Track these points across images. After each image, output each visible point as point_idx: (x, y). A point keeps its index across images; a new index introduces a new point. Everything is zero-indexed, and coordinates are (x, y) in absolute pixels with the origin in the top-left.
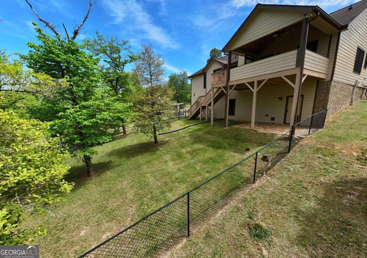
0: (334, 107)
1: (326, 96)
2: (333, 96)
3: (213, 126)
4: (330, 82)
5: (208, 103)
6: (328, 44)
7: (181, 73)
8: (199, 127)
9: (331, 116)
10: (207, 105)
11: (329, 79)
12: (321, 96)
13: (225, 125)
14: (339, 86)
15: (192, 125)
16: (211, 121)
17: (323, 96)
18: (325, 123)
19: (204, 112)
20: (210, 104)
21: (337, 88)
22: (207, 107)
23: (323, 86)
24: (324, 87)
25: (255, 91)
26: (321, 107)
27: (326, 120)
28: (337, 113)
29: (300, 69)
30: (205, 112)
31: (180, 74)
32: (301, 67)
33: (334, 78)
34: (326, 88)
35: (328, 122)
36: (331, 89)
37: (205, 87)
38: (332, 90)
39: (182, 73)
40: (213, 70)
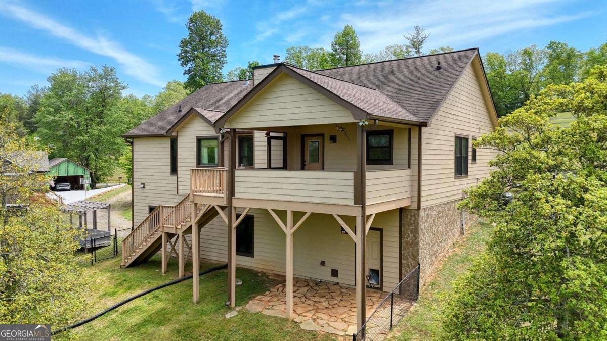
0: (433, 252)
1: (414, 236)
2: (426, 234)
3: (198, 302)
4: (417, 212)
5: (185, 228)
6: (407, 142)
7: (95, 70)
8: (160, 305)
9: (428, 272)
10: (180, 233)
11: (415, 206)
12: (409, 236)
13: (228, 303)
14: (435, 213)
15: (139, 292)
16: (191, 277)
17: (411, 236)
18: (420, 290)
19: (173, 246)
20: (189, 230)
21: (432, 217)
22: (183, 236)
23: (409, 217)
24: (410, 220)
25: (289, 230)
26: (410, 257)
27: (421, 282)
28: (439, 259)
29: (360, 209)
30: (176, 248)
31: (92, 74)
32: (362, 207)
33: (423, 205)
34: (414, 221)
35: (425, 285)
36: (421, 223)
37: (174, 170)
38: (423, 225)
39: (100, 71)
40: (197, 137)
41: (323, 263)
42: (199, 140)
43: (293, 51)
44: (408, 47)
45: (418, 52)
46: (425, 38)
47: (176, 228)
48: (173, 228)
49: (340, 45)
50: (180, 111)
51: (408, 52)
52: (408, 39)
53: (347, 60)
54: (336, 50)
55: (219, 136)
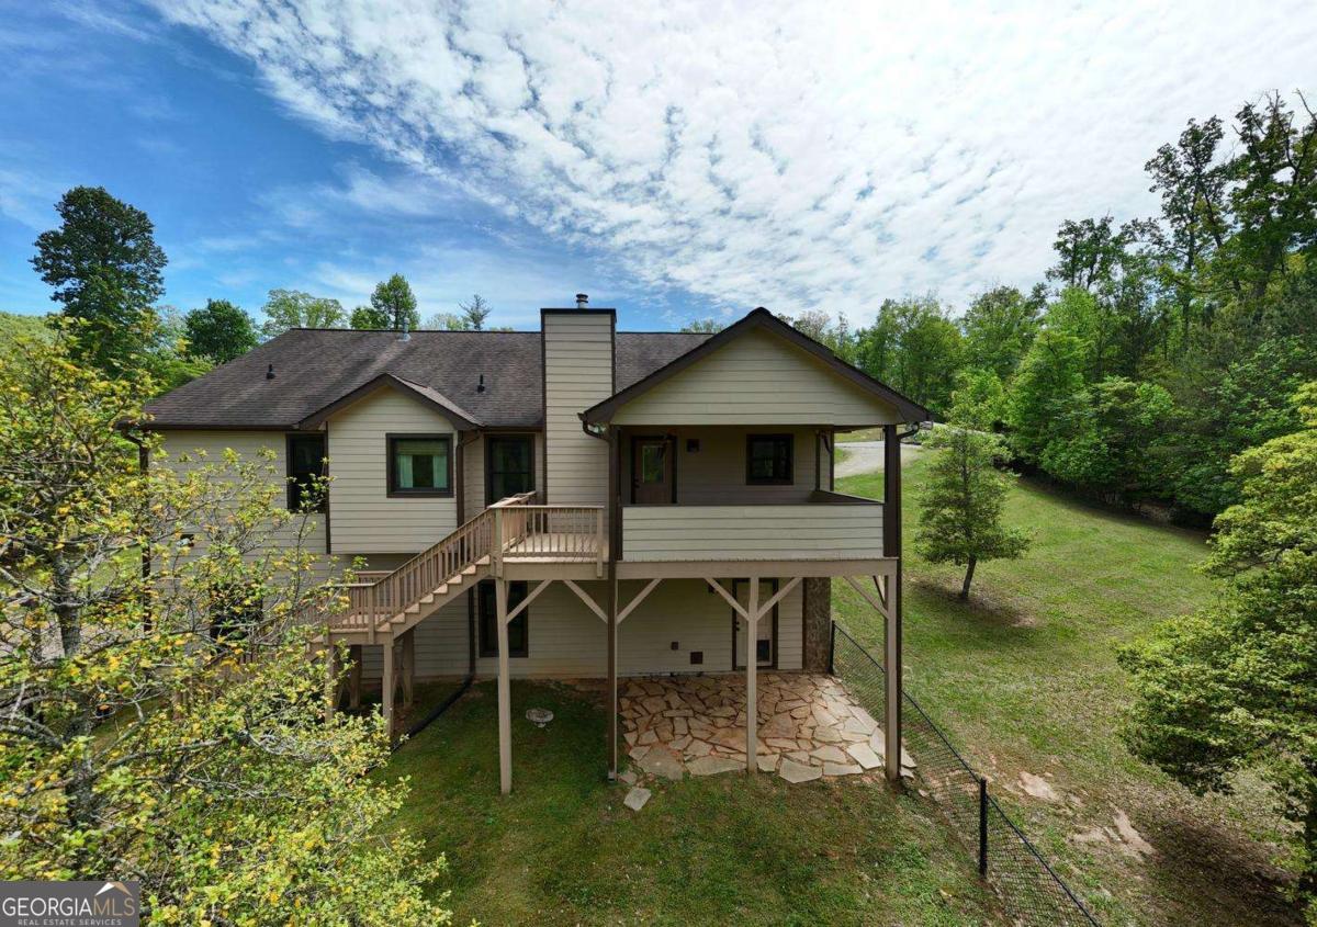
3: (512, 790)
5: (401, 630)
26: (818, 614)
29: (895, 563)
32: (898, 559)
40: (387, 434)
41: (675, 646)
42: (394, 442)
43: (280, 296)
44: (465, 319)
45: (478, 326)
46: (488, 311)
47: (376, 633)
48: (367, 633)
49: (386, 301)
50: (270, 377)
51: (467, 325)
52: (465, 309)
53: (396, 323)
54: (378, 307)
55: (452, 435)
